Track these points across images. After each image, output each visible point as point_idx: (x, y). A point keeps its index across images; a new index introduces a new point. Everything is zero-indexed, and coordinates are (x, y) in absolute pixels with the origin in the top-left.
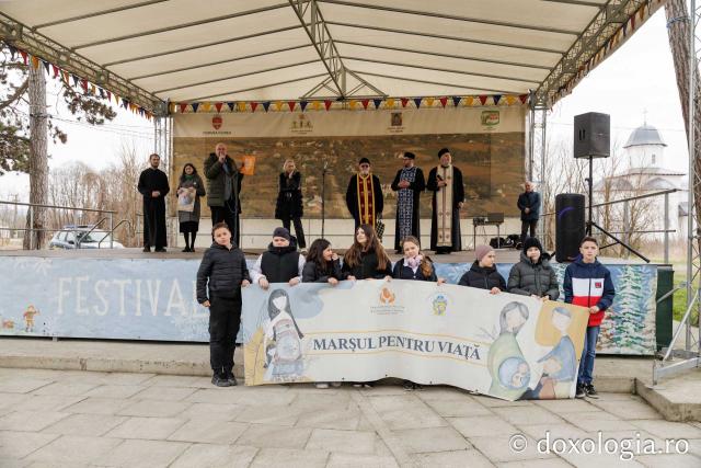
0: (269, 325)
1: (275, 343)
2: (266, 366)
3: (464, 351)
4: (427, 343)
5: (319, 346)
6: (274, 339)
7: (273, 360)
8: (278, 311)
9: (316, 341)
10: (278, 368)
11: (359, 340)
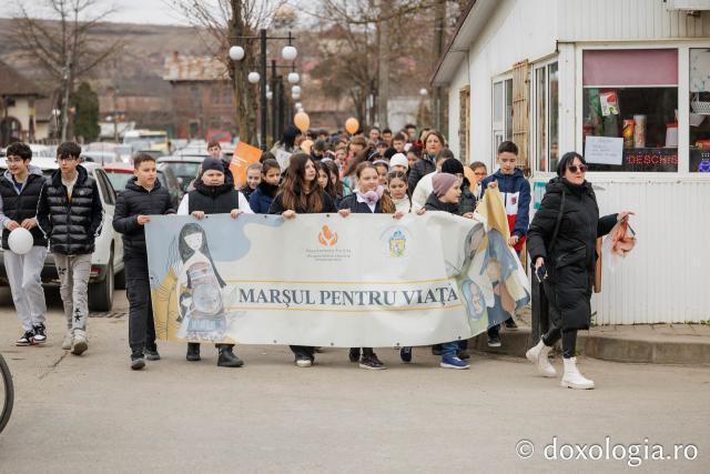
0: (181, 269)
1: (190, 291)
2: (179, 320)
3: (438, 297)
4: (386, 293)
5: (246, 299)
6: (189, 286)
7: (188, 313)
8: (191, 252)
9: (242, 291)
10: (194, 323)
11: (294, 292)
